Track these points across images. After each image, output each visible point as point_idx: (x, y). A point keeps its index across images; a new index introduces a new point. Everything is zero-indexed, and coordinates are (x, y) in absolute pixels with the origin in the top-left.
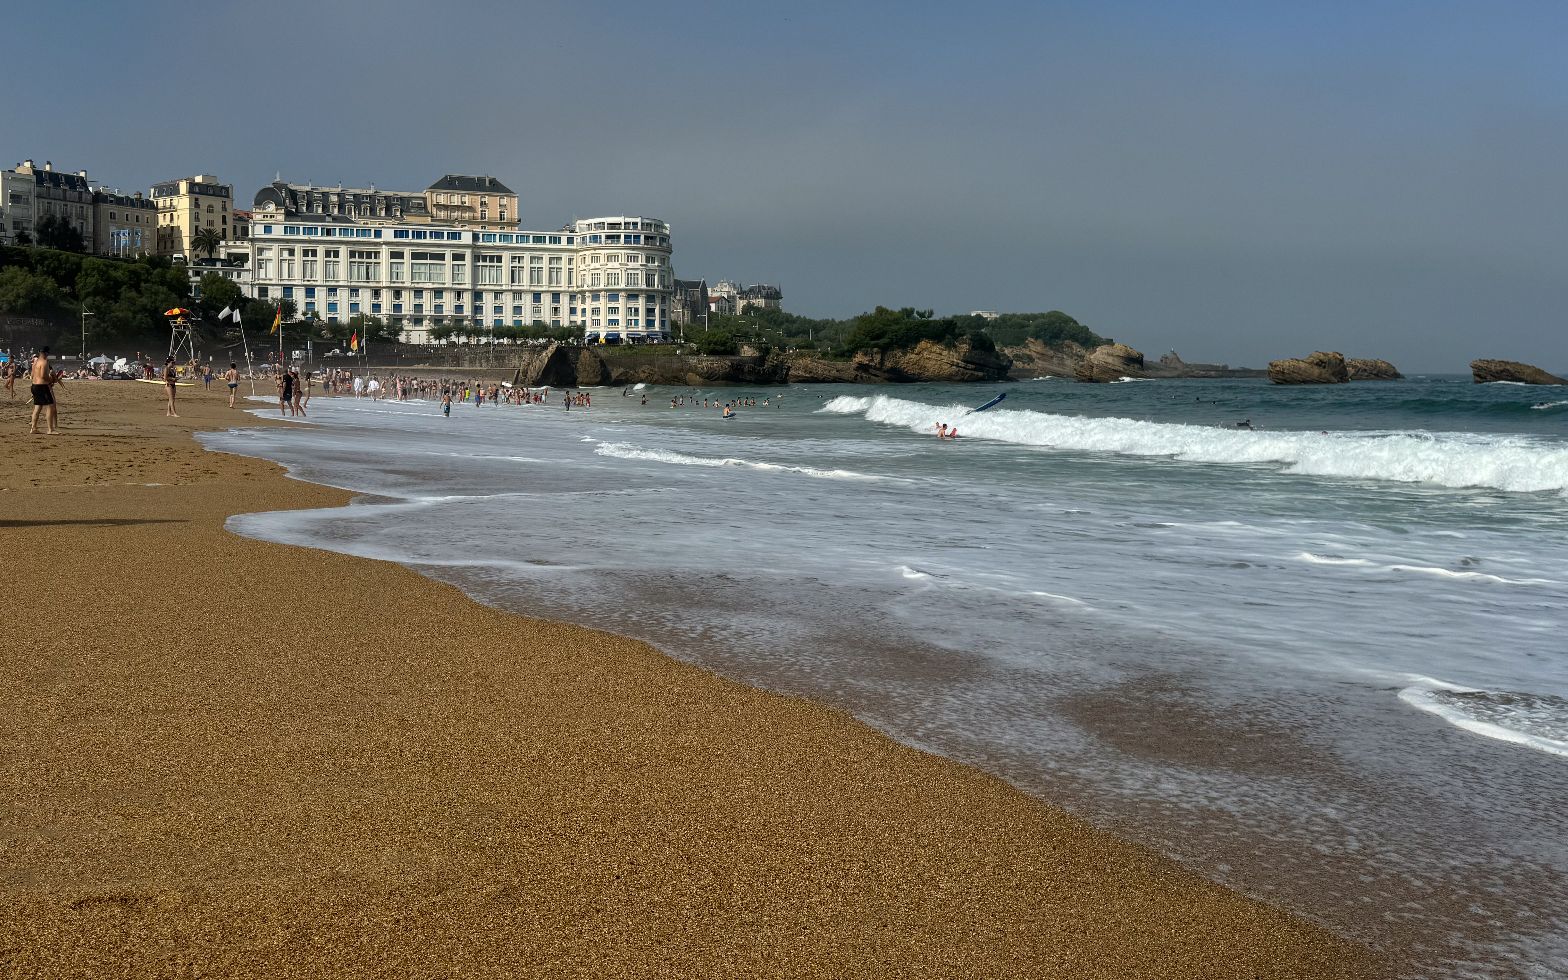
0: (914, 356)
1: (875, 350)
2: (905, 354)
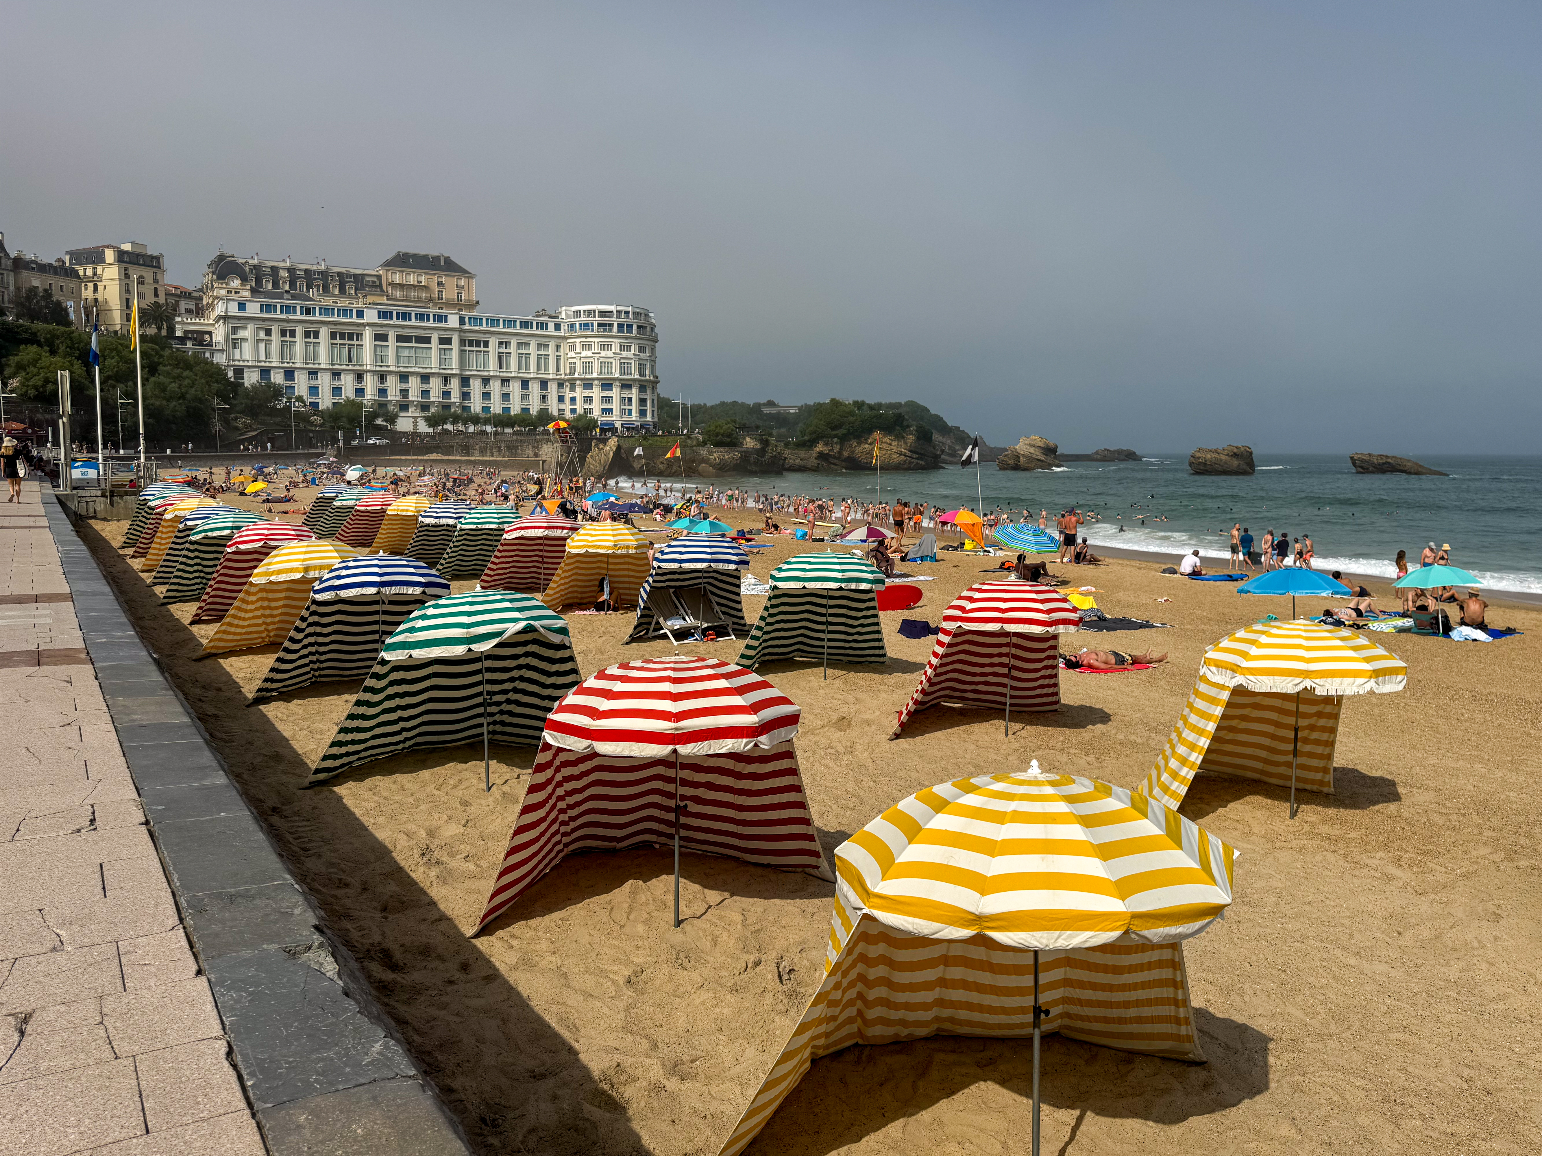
0: (867, 446)
1: (835, 440)
2: (859, 444)
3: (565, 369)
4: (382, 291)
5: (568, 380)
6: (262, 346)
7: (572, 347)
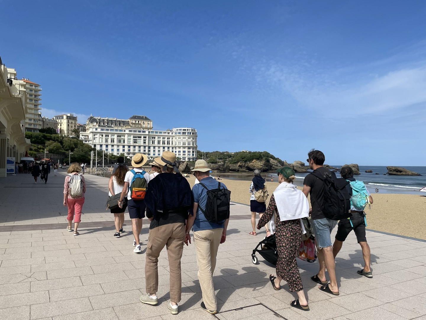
0: (252, 163)
1: (243, 162)
2: (250, 163)
3: (174, 144)
4: (129, 125)
5: (174, 147)
6: (101, 139)
7: (176, 138)
